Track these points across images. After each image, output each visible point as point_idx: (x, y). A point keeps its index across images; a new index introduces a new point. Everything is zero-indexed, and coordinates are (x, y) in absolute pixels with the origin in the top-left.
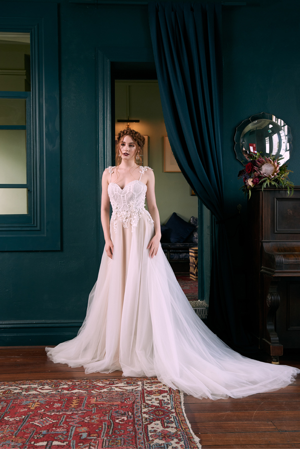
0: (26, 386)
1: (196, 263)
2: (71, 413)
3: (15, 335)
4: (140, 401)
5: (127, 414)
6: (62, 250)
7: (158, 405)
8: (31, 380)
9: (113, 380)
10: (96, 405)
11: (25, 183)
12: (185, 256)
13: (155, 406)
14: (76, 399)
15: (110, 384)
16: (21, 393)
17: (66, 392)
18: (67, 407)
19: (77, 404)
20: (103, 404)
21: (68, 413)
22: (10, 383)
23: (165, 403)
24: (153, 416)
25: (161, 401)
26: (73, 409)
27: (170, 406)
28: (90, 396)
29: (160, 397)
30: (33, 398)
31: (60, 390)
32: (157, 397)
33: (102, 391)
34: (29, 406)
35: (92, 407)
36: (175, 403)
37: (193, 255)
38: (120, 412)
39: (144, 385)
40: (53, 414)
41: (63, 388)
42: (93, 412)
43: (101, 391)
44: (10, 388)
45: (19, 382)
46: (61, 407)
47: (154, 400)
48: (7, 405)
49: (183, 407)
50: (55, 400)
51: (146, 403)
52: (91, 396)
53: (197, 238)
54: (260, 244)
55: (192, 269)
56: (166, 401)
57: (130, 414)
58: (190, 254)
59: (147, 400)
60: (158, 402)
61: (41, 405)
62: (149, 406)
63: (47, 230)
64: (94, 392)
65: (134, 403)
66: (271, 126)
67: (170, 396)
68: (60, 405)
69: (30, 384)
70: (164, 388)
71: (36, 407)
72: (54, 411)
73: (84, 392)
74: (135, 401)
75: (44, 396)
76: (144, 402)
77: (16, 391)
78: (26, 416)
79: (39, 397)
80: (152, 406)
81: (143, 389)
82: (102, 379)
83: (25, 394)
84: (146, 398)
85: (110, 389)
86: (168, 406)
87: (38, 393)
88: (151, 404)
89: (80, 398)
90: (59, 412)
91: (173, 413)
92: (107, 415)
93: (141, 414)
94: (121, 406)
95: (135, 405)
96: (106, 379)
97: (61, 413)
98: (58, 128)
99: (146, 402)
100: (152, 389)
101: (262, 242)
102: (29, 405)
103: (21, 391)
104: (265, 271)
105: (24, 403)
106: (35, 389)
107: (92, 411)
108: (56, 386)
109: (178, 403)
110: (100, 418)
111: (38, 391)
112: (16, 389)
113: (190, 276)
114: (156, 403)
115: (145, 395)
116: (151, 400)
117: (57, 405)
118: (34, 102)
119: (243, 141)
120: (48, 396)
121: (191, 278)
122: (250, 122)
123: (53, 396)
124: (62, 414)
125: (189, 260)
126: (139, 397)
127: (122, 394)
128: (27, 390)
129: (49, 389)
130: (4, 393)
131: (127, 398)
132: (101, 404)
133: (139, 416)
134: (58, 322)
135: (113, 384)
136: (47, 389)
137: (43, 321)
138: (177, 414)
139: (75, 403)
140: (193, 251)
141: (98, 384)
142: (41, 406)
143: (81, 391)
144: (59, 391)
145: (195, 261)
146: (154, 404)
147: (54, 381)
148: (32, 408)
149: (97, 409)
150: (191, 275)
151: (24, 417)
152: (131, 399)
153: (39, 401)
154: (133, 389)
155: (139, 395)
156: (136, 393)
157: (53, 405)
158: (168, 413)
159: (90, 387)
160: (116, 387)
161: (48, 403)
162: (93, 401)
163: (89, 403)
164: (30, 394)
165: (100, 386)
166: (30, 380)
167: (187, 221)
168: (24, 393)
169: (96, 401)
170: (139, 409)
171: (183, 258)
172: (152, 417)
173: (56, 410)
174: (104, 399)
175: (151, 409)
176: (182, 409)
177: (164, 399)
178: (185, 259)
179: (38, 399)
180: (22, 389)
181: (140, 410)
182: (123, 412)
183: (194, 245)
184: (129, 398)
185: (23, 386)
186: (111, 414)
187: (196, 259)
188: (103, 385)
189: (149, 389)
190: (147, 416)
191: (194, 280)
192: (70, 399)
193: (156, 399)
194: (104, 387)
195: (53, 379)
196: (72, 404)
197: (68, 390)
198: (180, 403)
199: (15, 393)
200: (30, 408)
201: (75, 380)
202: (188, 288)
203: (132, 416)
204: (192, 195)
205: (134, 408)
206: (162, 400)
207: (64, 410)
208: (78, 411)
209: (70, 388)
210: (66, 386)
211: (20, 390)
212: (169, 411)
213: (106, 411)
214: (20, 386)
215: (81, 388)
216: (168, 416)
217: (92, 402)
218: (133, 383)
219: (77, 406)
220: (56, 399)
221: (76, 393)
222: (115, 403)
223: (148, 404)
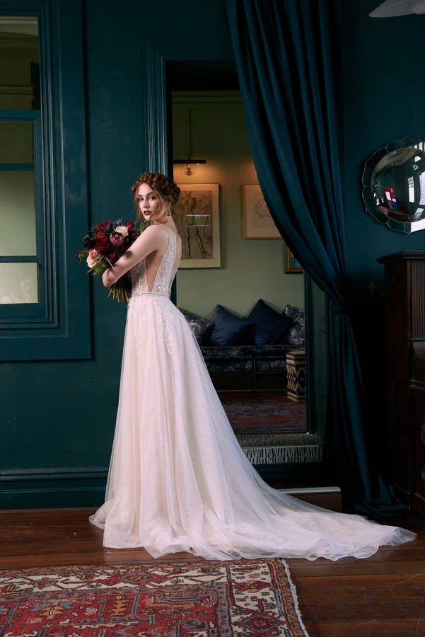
0: (40, 578)
1: (297, 375)
2: (113, 625)
3: (22, 491)
4: (226, 602)
5: (207, 625)
6: (93, 358)
7: (257, 608)
8: (47, 567)
9: (180, 564)
10: (155, 610)
11: (34, 254)
12: (279, 364)
13: (251, 611)
14: (121, 600)
15: (175, 572)
16: (32, 589)
17: (104, 586)
18: (107, 615)
19: (122, 609)
20: (166, 608)
21: (109, 625)
22: (13, 572)
23: (267, 605)
24: (250, 629)
25: (260, 601)
26: (118, 618)
27: (276, 610)
28: (144, 594)
29: (259, 595)
30: (51, 598)
31: (94, 584)
32: (253, 595)
33: (164, 584)
34: (45, 614)
35: (149, 613)
36: (284, 606)
37: (293, 362)
38: (194, 623)
39: (230, 573)
40: (84, 627)
41: (99, 581)
42: (151, 622)
43: (161, 584)
44: (14, 580)
45: (29, 570)
46: (96, 615)
47: (248, 601)
48: (8, 612)
49: (298, 612)
50: (87, 603)
51: (237, 606)
52: (146, 594)
53: (295, 337)
54: (409, 344)
55: (290, 385)
56: (269, 601)
57: (212, 626)
58: (288, 361)
59: (238, 599)
60: (256, 603)
61: (65, 610)
62: (242, 612)
63: (69, 327)
64: (151, 587)
65: (216, 605)
66: (418, 159)
67: (275, 592)
68: (94, 610)
69: (45, 574)
70: (264, 579)
71: (56, 615)
72: (85, 622)
73: (134, 586)
74: (218, 602)
75: (70, 594)
76: (234, 604)
77: (23, 587)
78: (41, 632)
79: (61, 596)
80: (247, 611)
81: (230, 581)
82: (162, 563)
83: (38, 592)
84: (236, 596)
85: (176, 581)
86: (272, 610)
87: (60, 589)
88: (245, 607)
89: (128, 596)
90: (93, 623)
91: (282, 623)
92: (174, 628)
93: (230, 625)
94: (196, 612)
95: (219, 608)
96: (168, 564)
97: (97, 627)
98: (84, 167)
99: (237, 603)
100: (244, 581)
101: (411, 342)
102: (45, 611)
103: (31, 586)
104: (417, 387)
105: (37, 608)
106: (54, 583)
107: (148, 621)
108: (89, 577)
109: (289, 604)
110: (162, 633)
111: (59, 587)
112: (23, 583)
113: (287, 395)
114: (253, 606)
115: (234, 592)
116: (244, 600)
117: (91, 611)
118: (46, 127)
119: (376, 183)
120: (76, 595)
121: (289, 397)
122: (387, 153)
123: (83, 594)
124: (100, 627)
125: (286, 371)
126: (225, 594)
127: (196, 589)
128: (41, 584)
129: (77, 583)
130: (4, 590)
131: (205, 598)
132: (162, 608)
133: (227, 631)
134: (88, 471)
135: (180, 572)
136: (74, 582)
137: (66, 469)
138: (289, 626)
139: (119, 607)
140: (293, 357)
141: (156, 572)
142: (65, 613)
143: (128, 585)
144: (93, 586)
145: (295, 371)
146: (250, 607)
147: (84, 567)
148: (49, 617)
149: (156, 617)
150: (289, 393)
151: (36, 633)
152: (211, 599)
153: (61, 604)
154: (213, 581)
155: (225, 590)
156: (219, 588)
157: (84, 610)
158: (274, 623)
159: (143, 577)
160: (185, 577)
161: (76, 607)
162: (150, 602)
163: (143, 607)
164: (46, 592)
165: (160, 576)
166: (45, 566)
167: (281, 313)
168: (36, 590)
169: (155, 603)
170: (225, 617)
171: (275, 368)
172: (248, 631)
173: (88, 620)
174: (168, 598)
175: (245, 616)
176: (297, 617)
177: (265, 597)
178: (278, 368)
179: (59, 601)
180: (33, 582)
181: (227, 618)
182: (200, 623)
183: (291, 348)
184: (209, 597)
185: (35, 578)
186: (181, 627)
187: (297, 369)
188: (165, 574)
189: (239, 581)
190: (240, 630)
191: (295, 400)
192: (111, 601)
193: (252, 598)
194: (165, 578)
195: (83, 565)
196: (116, 608)
197: (108, 584)
198: (293, 605)
199: (22, 590)
200: (46, 616)
201: (118, 567)
202: (287, 413)
203: (216, 629)
204: (287, 273)
205: (217, 615)
206: (263, 599)
207: (102, 619)
208: (125, 621)
209: (110, 580)
210: (104, 577)
211: (29, 584)
212: (276, 619)
213: (172, 620)
214: (30, 578)
215: (128, 580)
216: (276, 629)
217: (147, 604)
218: (212, 570)
219: (123, 612)
220: (88, 600)
221: (120, 589)
222: (186, 607)
223: (239, 607)
